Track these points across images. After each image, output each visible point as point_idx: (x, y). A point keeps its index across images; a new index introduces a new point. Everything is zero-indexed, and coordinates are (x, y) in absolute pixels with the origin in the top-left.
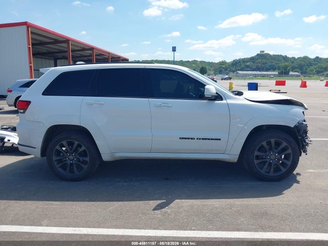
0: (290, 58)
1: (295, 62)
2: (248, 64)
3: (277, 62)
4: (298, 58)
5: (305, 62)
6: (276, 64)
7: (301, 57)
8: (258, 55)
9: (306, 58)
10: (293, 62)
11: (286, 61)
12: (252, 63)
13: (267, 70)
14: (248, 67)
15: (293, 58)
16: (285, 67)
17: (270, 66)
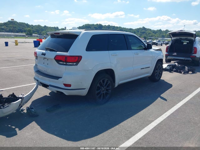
0: (30, 25)
1: (34, 28)
2: (3, 27)
3: (23, 27)
4: (35, 26)
5: (39, 28)
6: (22, 28)
7: (36, 25)
8: (9, 21)
9: (39, 26)
10: (32, 28)
11: (28, 27)
12: (6, 27)
13: (17, 32)
14: (3, 29)
15: (32, 25)
16: (29, 31)
17: (18, 29)
